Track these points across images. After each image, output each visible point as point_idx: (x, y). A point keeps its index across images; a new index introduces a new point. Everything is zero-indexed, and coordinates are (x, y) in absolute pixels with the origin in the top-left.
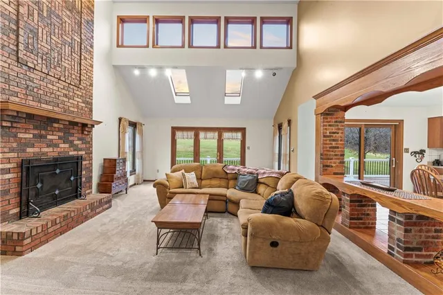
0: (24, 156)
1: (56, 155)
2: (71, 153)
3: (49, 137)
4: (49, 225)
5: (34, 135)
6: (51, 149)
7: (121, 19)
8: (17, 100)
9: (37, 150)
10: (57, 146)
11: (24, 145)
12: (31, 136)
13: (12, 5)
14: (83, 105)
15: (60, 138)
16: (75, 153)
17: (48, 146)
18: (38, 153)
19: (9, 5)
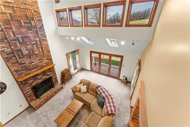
0: (32, 86)
1: (42, 80)
2: (47, 78)
3: (38, 78)
4: (41, 103)
5: (33, 80)
6: (40, 80)
7: (57, 11)
8: (24, 74)
9: (35, 83)
10: (42, 78)
11: (31, 84)
12: (32, 80)
13: (9, 48)
14: (48, 61)
15: (42, 76)
16: (49, 77)
17: (39, 80)
18: (36, 83)
19: (8, 49)
